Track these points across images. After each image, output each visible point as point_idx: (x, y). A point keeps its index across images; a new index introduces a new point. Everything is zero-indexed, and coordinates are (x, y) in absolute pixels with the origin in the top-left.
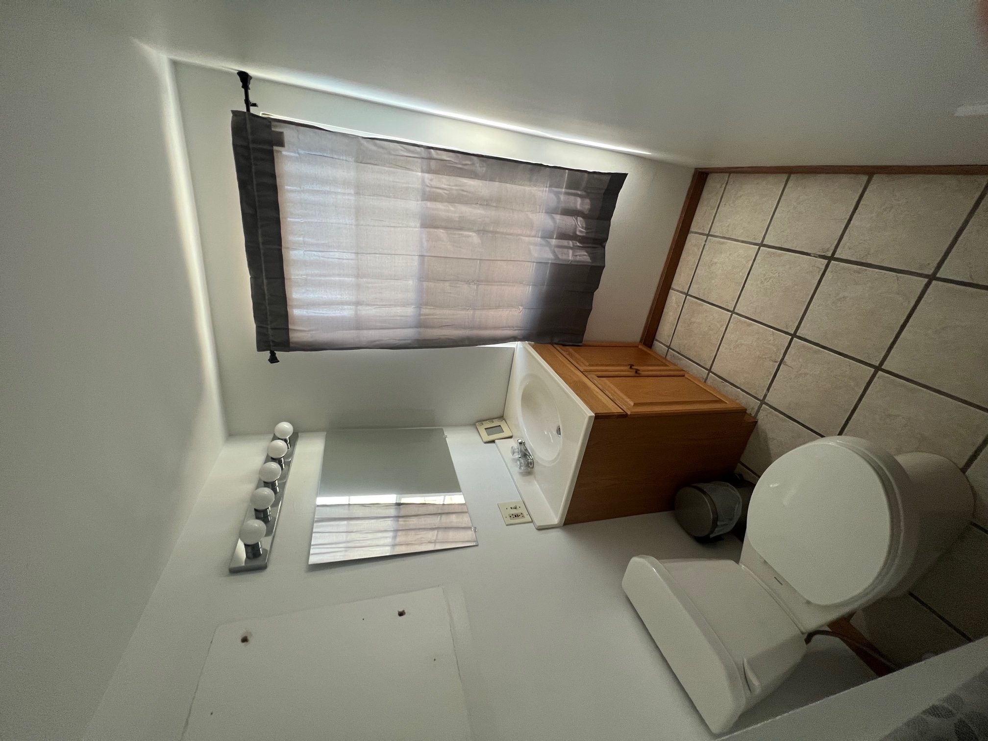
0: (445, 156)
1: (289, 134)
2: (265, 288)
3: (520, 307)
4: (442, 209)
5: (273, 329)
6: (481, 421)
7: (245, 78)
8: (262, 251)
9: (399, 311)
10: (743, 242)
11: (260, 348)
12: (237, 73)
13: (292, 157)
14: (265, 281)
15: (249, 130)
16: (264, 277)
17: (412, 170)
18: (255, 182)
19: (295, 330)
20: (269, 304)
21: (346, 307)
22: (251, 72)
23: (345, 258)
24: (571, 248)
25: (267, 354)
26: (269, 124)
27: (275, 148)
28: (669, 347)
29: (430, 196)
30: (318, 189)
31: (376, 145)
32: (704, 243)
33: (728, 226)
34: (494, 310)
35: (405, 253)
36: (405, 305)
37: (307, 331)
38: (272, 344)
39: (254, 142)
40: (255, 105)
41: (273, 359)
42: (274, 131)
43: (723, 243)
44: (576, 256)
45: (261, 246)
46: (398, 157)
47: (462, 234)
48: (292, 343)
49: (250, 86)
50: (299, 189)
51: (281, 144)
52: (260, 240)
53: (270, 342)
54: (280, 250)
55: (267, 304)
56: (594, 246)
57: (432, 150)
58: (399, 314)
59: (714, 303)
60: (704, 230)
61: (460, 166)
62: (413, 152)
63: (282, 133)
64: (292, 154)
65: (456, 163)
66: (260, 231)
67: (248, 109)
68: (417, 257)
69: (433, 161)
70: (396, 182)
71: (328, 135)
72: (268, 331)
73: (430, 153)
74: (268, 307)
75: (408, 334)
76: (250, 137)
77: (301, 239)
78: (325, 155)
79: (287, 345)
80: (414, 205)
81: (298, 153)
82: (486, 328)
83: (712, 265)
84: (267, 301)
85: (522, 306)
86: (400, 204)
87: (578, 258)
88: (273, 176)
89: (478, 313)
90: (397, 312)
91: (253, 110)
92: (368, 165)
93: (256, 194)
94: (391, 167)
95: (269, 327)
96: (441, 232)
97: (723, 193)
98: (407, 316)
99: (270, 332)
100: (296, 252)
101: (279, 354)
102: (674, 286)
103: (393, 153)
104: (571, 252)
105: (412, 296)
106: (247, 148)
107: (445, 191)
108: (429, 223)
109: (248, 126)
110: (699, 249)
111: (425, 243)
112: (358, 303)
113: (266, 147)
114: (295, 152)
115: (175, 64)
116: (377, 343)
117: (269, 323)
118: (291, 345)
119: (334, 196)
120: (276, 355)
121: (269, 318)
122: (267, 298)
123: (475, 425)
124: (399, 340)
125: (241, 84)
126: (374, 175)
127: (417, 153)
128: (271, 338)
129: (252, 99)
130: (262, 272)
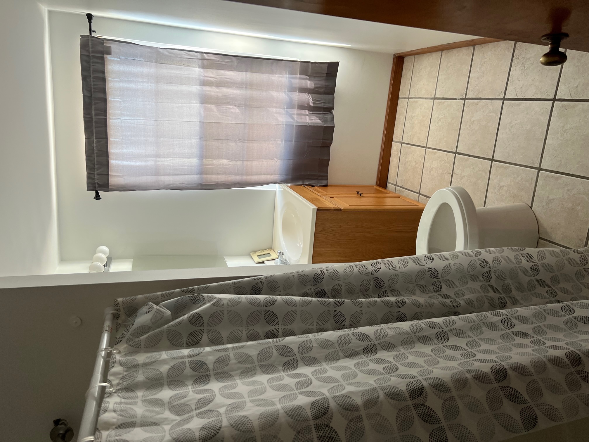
0: (213, 57)
1: (114, 47)
2: (95, 145)
3: (275, 159)
4: (213, 91)
5: (98, 174)
6: (255, 252)
7: (90, 17)
8: (94, 120)
9: (186, 161)
10: (426, 99)
11: (89, 189)
12: (86, 15)
13: (115, 61)
14: (95, 140)
15: (90, 46)
16: (94, 138)
17: (192, 67)
18: (92, 76)
19: (112, 175)
20: (97, 156)
21: (149, 159)
22: (94, 13)
23: (148, 124)
24: (308, 115)
25: (93, 193)
26: (102, 42)
27: (105, 56)
28: (396, 185)
29: (204, 83)
30: (131, 80)
31: (168, 52)
32: (407, 104)
33: (418, 90)
34: (256, 161)
35: (189, 121)
36: (190, 157)
37: (122, 176)
38: (97, 186)
39: (93, 52)
40: (94, 31)
41: (97, 197)
42: (105, 46)
43: (416, 102)
44: (312, 120)
45: (94, 117)
46: (182, 59)
47: (228, 107)
48: (110, 185)
49: (92, 21)
50: (119, 80)
51: (109, 53)
52: (93, 113)
53: (96, 184)
54: (106, 119)
55: (95, 156)
56: (324, 113)
57: (204, 54)
58: (186, 165)
59: (416, 144)
60: (406, 95)
61: (224, 63)
62: (192, 56)
63: (110, 47)
64: (116, 59)
65: (221, 61)
66: (93, 107)
67: (91, 34)
68: (198, 123)
69: (206, 60)
70: (182, 74)
71: (139, 48)
72: (95, 176)
73: (203, 56)
74: (96, 159)
75: (194, 178)
76: (91, 50)
77: (120, 112)
78: (137, 59)
79: (106, 187)
80: (195, 89)
81: (119, 58)
82: (252, 175)
83: (412, 118)
84: (95, 155)
85: (276, 158)
86: (185, 88)
87: (314, 121)
88: (103, 72)
89: (245, 163)
90: (185, 163)
91: (93, 34)
92: (164, 65)
93: (92, 83)
94: (178, 65)
95: (96, 173)
96: (213, 107)
97: (413, 69)
98: (192, 166)
99: (96, 177)
100: (115, 121)
101: (101, 193)
102: (394, 139)
103: (179, 56)
104: (307, 117)
105: (195, 151)
106: (88, 56)
107: (215, 79)
108: (205, 100)
109: (90, 44)
110: (404, 109)
111: (202, 113)
112: (157, 156)
113: (101, 55)
114: (117, 58)
115: (50, 12)
116: (171, 186)
117: (96, 170)
118: (110, 187)
119: (141, 84)
120: (100, 194)
121: (96, 167)
122: (95, 152)
123: (250, 255)
124: (187, 184)
125: (88, 20)
126: (166, 70)
127: (195, 56)
128: (97, 181)
129: (93, 29)
130: (93, 134)
